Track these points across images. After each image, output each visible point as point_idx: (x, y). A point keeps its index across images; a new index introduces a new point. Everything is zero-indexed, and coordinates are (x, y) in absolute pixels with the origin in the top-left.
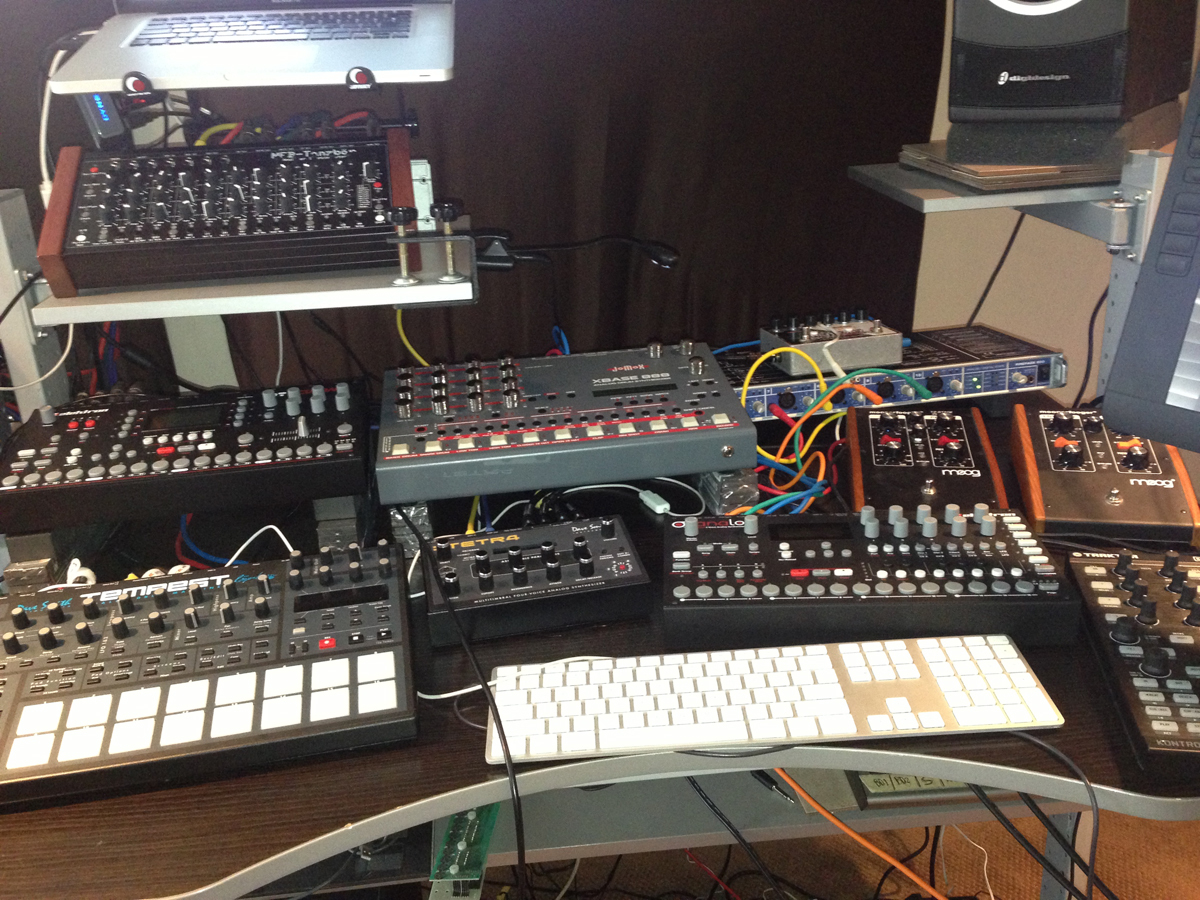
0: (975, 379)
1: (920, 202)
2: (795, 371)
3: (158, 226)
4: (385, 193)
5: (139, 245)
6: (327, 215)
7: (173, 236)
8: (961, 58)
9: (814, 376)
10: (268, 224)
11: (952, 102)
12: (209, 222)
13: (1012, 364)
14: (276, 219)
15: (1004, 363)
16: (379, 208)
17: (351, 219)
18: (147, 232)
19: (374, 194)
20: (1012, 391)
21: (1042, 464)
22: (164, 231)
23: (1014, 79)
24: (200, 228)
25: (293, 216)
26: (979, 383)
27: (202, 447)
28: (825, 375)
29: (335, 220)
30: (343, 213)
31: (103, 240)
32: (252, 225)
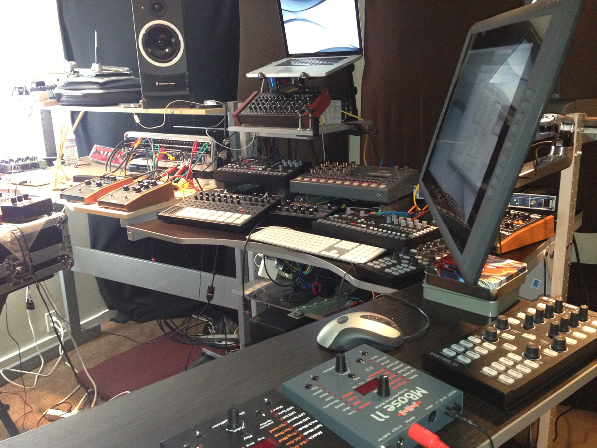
0: (515, 200)
7: (259, 113)
10: (279, 112)
12: (268, 111)
13: (532, 197)
14: (281, 111)
15: (529, 196)
20: (531, 208)
25: (285, 110)
26: (517, 201)
27: (259, 169)
31: (246, 113)
32: (276, 112)
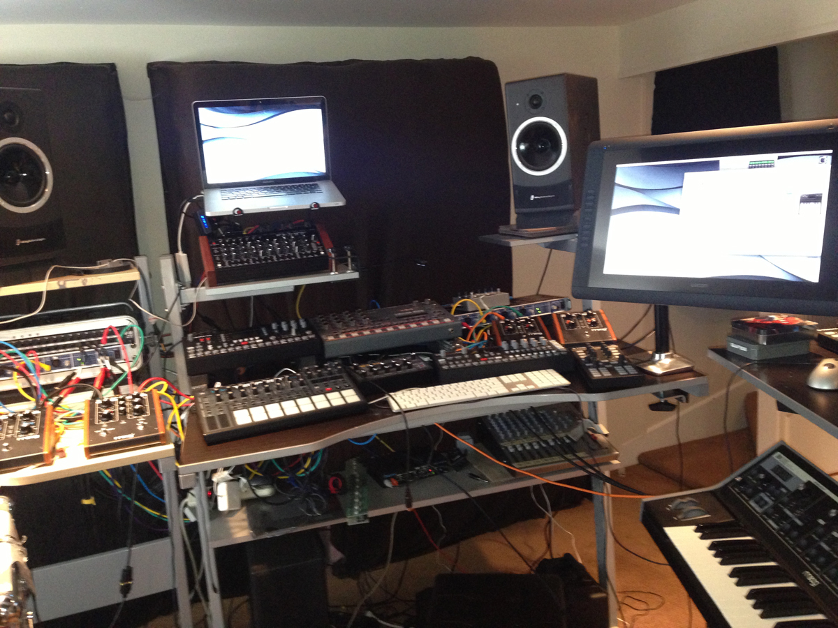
0: (538, 309)
1: (509, 243)
2: (470, 310)
3: (245, 260)
4: (321, 245)
5: (240, 266)
6: (304, 253)
7: (252, 263)
8: (517, 191)
9: (478, 311)
10: (283, 257)
11: (516, 207)
12: (263, 258)
13: (551, 302)
14: (286, 255)
16: (321, 250)
17: (312, 254)
18: (242, 262)
19: (317, 245)
21: (562, 329)
22: (248, 261)
23: (536, 197)
24: (260, 260)
25: (292, 254)
28: (482, 310)
29: (307, 254)
30: (309, 252)
31: (227, 265)
32: (278, 258)
